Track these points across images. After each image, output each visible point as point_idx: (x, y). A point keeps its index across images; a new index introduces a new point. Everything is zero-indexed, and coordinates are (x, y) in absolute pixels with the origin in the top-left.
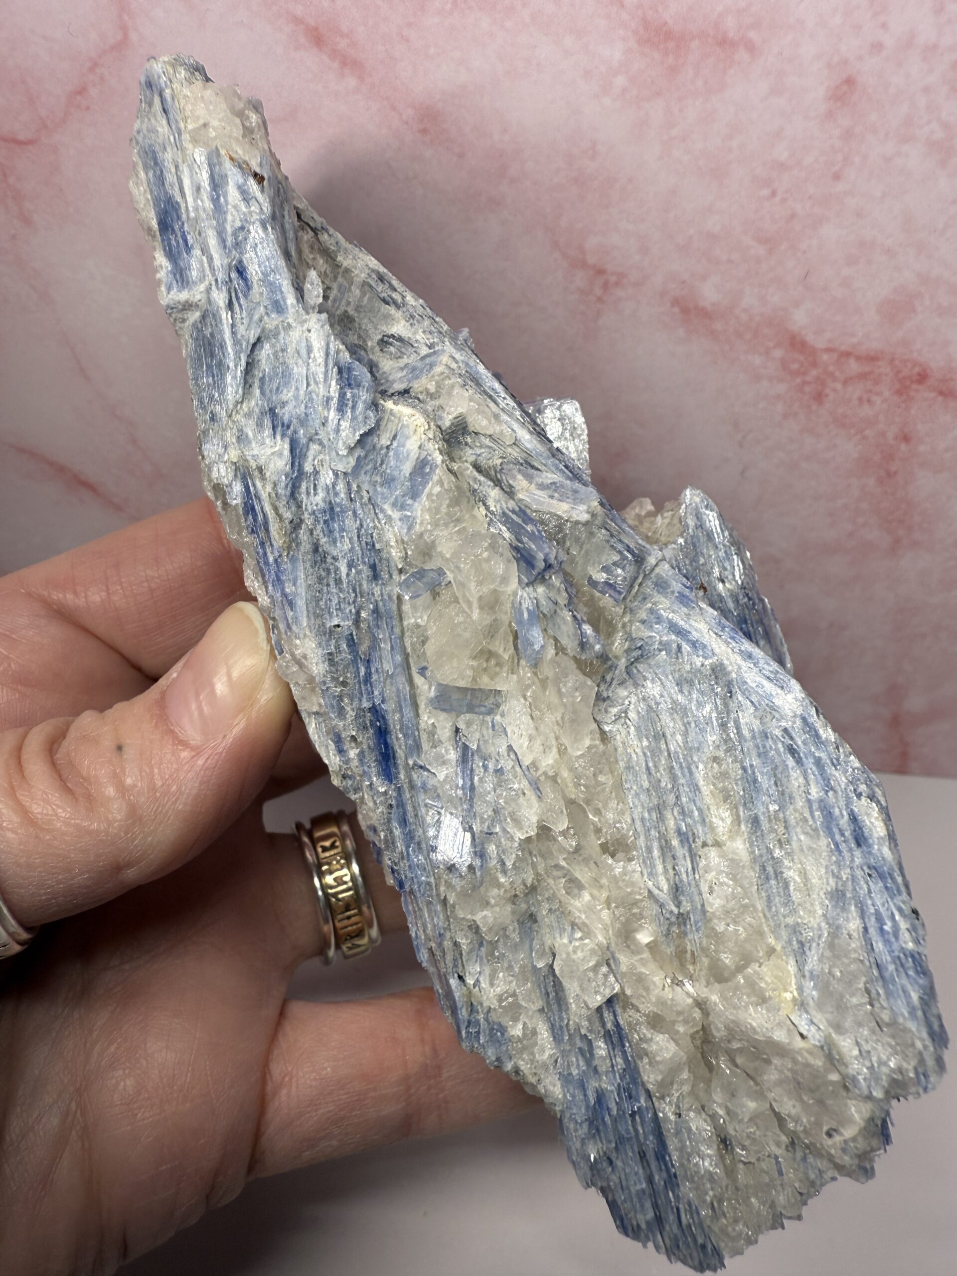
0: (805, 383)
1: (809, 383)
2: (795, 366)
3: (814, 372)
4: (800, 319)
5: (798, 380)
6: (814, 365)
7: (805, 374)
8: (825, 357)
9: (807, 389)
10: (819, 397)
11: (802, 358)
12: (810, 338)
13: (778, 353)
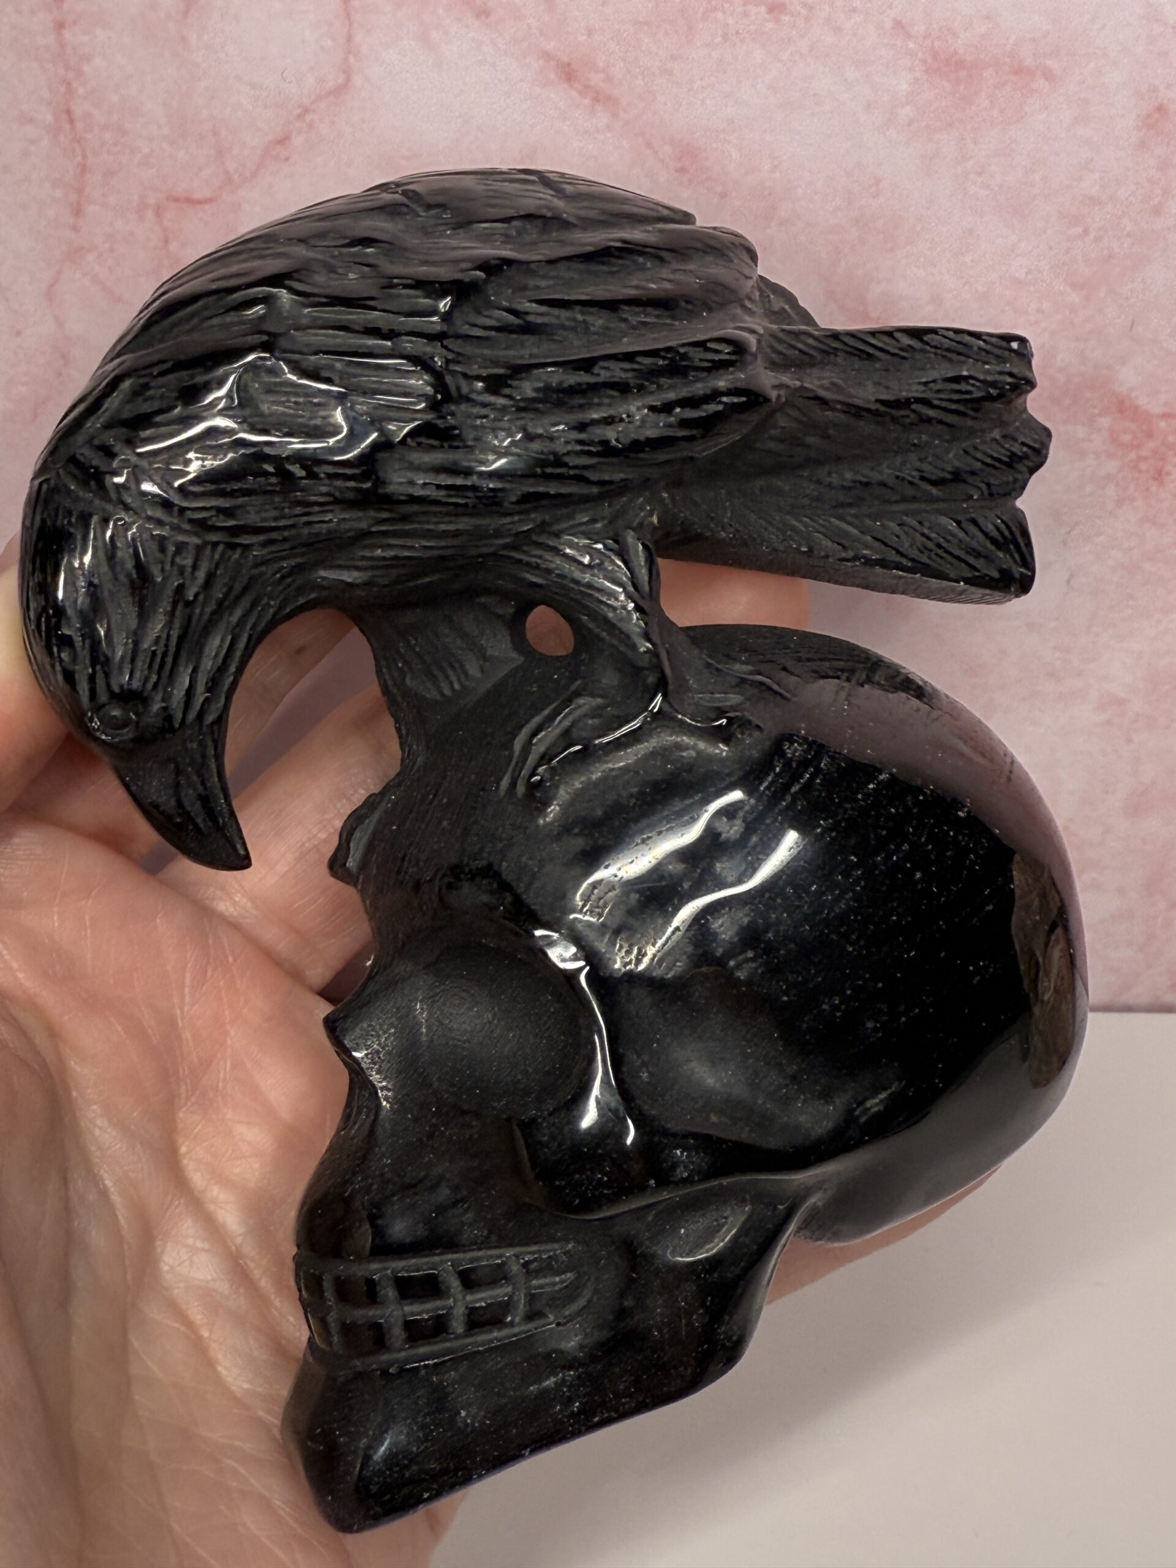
0: (1141, 458)
1: (1145, 459)
2: (1127, 438)
3: (1151, 445)
4: (1127, 378)
5: (1133, 455)
6: (1150, 435)
7: (1139, 447)
8: (1163, 424)
9: (1143, 466)
10: (1159, 476)
11: (1133, 426)
12: (1143, 401)
13: (1105, 422)
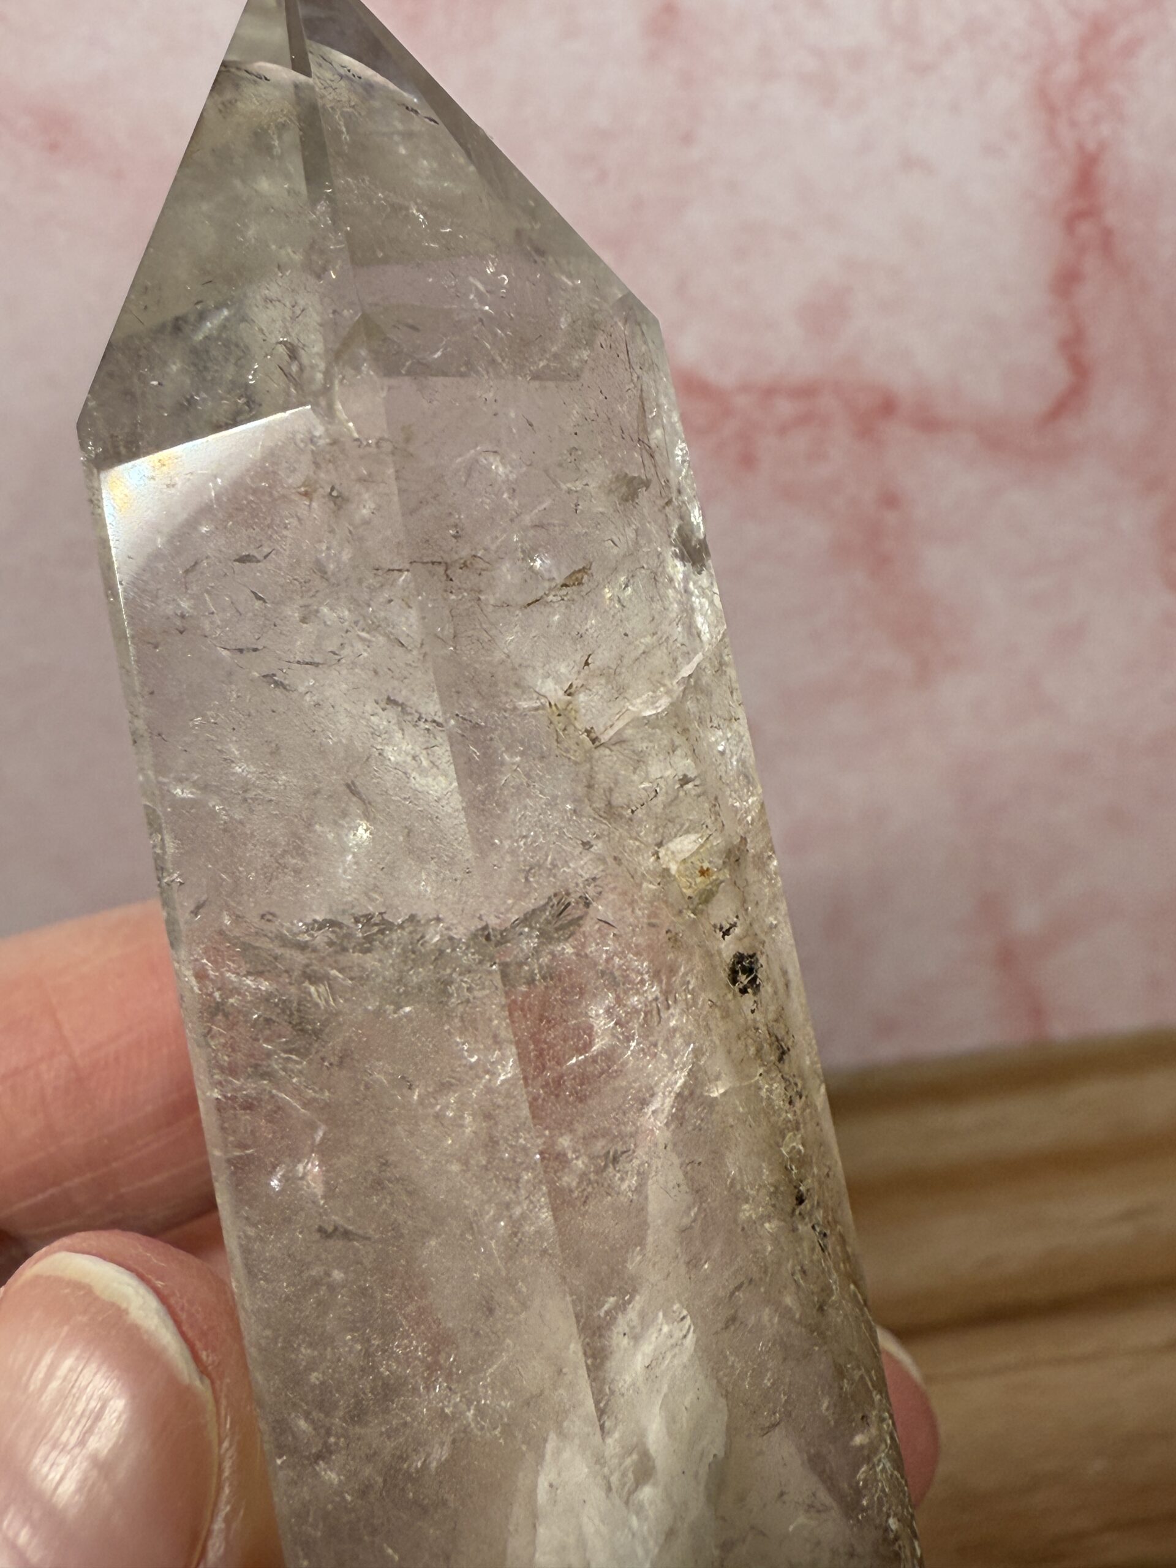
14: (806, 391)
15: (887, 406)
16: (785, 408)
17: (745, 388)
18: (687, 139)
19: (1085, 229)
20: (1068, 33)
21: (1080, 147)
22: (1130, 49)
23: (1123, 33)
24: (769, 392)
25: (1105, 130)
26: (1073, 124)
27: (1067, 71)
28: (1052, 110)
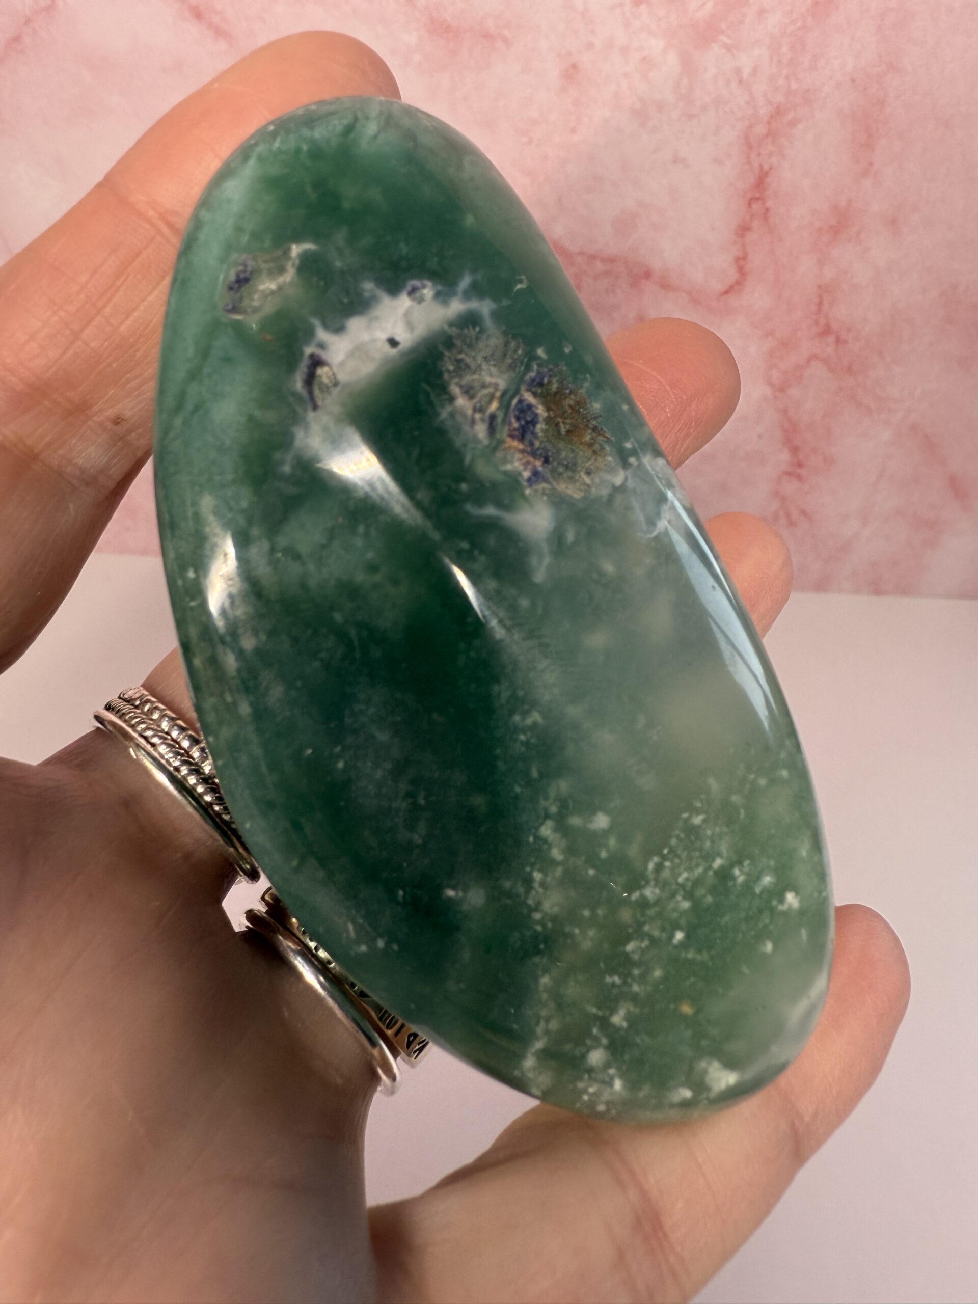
14: (611, 260)
15: (648, 275)
16: (599, 266)
17: (581, 253)
18: (573, 131)
19: (756, 206)
20: (764, 111)
21: (761, 166)
22: (793, 123)
23: (790, 116)
24: (593, 257)
25: (774, 160)
26: (759, 155)
27: (760, 129)
28: (750, 147)
